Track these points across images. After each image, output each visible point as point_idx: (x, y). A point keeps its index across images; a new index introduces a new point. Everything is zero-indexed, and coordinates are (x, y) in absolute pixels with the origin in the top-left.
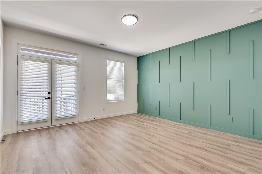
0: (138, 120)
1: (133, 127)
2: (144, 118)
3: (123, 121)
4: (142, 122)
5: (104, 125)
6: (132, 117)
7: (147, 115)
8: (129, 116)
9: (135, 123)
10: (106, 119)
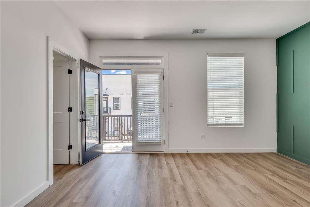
0: (274, 173)
1: (255, 189)
2: (293, 171)
3: (236, 166)
4: (284, 179)
5: (197, 167)
6: (260, 160)
7: (304, 164)
8: (253, 157)
9: (263, 179)
10: (206, 154)
